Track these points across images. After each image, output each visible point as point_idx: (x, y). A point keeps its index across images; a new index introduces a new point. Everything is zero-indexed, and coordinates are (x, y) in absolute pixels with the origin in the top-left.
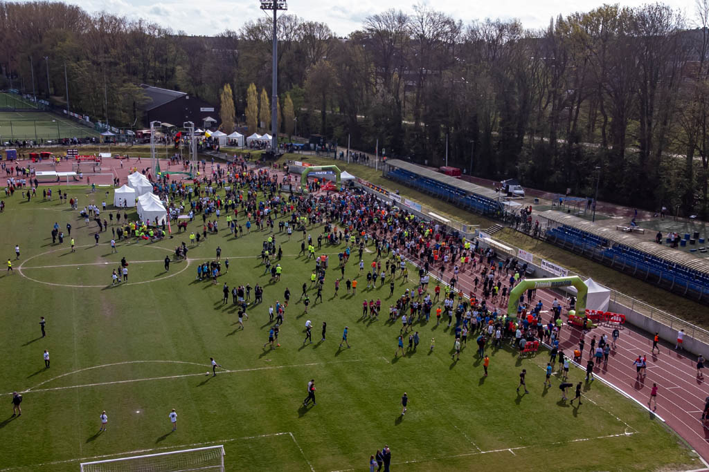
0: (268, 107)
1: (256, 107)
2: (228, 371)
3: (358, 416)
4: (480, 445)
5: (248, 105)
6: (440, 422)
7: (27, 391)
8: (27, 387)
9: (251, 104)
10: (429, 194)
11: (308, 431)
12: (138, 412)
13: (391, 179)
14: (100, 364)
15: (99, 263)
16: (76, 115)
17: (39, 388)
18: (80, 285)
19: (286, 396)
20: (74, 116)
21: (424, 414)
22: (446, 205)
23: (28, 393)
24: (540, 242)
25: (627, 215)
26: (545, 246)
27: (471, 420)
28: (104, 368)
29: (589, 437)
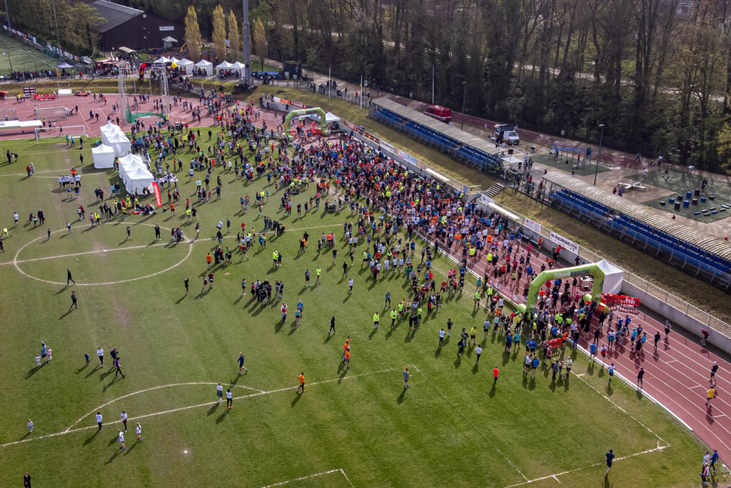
0: (236, 31)
1: (224, 31)
2: (264, 392)
3: (402, 444)
4: (525, 472)
5: (216, 29)
6: (482, 446)
7: (66, 432)
8: (66, 426)
9: (218, 28)
10: (422, 142)
11: (358, 466)
12: (186, 452)
13: (378, 120)
14: (133, 390)
15: (97, 251)
16: (19, 33)
17: (79, 426)
18: (85, 282)
19: (327, 422)
20: (17, 34)
21: (465, 436)
22: (442, 157)
23: (68, 434)
24: (545, 207)
25: (623, 164)
26: (551, 211)
27: (511, 441)
28: (137, 396)
29: (625, 455)
